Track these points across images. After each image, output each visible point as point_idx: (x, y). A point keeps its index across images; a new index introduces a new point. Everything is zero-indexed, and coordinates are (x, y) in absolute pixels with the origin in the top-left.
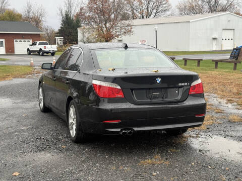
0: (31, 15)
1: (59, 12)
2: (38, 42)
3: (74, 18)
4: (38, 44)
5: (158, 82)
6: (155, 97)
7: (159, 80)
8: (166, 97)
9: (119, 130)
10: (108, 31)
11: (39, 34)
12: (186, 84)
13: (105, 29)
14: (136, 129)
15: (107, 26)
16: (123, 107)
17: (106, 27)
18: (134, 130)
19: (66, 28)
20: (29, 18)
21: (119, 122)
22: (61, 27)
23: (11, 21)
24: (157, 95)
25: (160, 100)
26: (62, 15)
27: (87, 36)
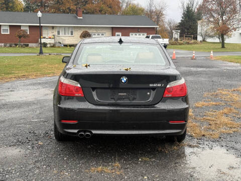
0: (153, 9)
1: (181, 5)
2: (151, 36)
3: (196, 10)
4: (150, 37)
5: (123, 81)
6: (121, 98)
7: (124, 80)
8: (134, 99)
9: (76, 131)
10: (224, 23)
11: (154, 28)
12: (159, 85)
13: (221, 21)
14: (94, 132)
15: (224, 19)
16: (80, 107)
17: (222, 19)
18: (91, 133)
19: (187, 21)
20: (151, 12)
21: (76, 122)
22: (182, 20)
23: (133, 15)
24: (123, 95)
25: (127, 102)
26: (183, 7)
27: (205, 29)
